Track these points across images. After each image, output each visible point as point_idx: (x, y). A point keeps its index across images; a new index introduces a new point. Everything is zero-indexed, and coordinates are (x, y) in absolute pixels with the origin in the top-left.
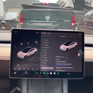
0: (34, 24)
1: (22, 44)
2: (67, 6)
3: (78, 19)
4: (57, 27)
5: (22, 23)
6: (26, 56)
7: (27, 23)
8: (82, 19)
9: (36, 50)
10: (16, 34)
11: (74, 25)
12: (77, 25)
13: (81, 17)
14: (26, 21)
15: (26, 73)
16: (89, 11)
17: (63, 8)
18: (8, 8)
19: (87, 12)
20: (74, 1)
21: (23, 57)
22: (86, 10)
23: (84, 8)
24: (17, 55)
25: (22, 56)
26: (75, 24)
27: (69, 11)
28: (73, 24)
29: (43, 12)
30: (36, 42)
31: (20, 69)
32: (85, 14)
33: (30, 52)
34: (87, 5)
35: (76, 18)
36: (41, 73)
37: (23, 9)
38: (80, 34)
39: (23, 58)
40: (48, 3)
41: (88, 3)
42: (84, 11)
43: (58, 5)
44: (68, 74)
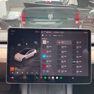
0: (37, 23)
1: (19, 45)
2: (71, 4)
3: (82, 17)
4: (61, 26)
5: (24, 23)
6: (25, 58)
7: (30, 22)
8: (87, 17)
9: (35, 51)
10: (12, 34)
11: (78, 24)
12: (81, 23)
13: (85, 15)
14: (28, 20)
15: (25, 77)
17: (66, 6)
18: (10, 7)
19: (91, 9)
21: (21, 59)
22: (90, 7)
23: (89, 6)
24: (14, 58)
25: (19, 58)
26: (79, 22)
27: (73, 8)
28: (77, 22)
29: (46, 10)
30: (36, 43)
31: (18, 73)
32: (90, 11)
33: (29, 54)
34: (91, 2)
35: (80, 16)
36: (42, 77)
37: (25, 7)
38: (86, 33)
39: (21, 61)
40: (50, 2)
42: (89, 8)
43: (61, 2)
44: (73, 78)
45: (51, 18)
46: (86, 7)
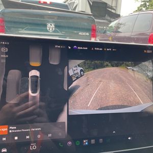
8: (105, 32)
13: (103, 29)
16: (113, 20)
19: (111, 22)
20: (91, 3)
22: (109, 18)
23: (107, 15)
27: (86, 17)
28: (93, 39)
34: (110, 10)
37: (3, 8)
41: (112, 8)
44: (129, 138)
45: (51, 29)
46: (104, 18)
